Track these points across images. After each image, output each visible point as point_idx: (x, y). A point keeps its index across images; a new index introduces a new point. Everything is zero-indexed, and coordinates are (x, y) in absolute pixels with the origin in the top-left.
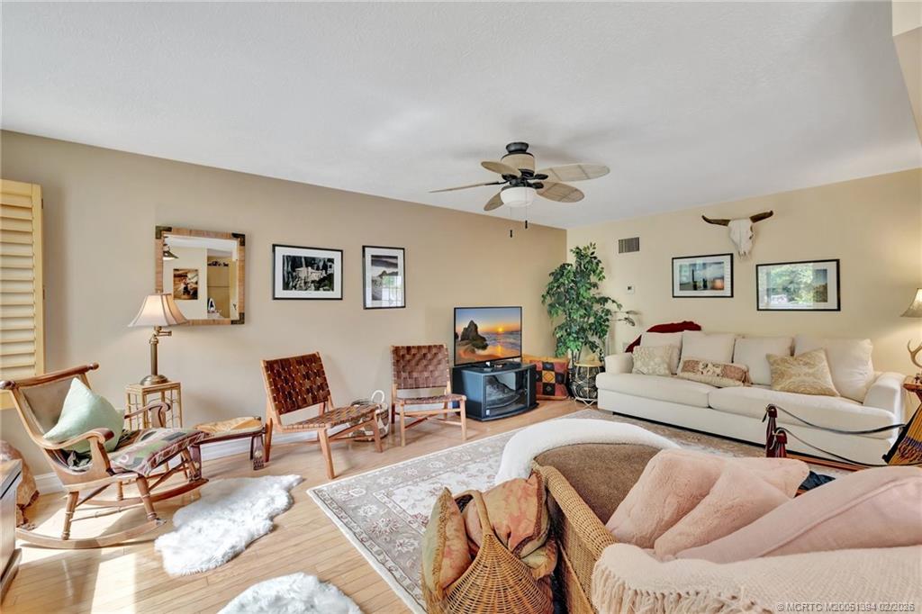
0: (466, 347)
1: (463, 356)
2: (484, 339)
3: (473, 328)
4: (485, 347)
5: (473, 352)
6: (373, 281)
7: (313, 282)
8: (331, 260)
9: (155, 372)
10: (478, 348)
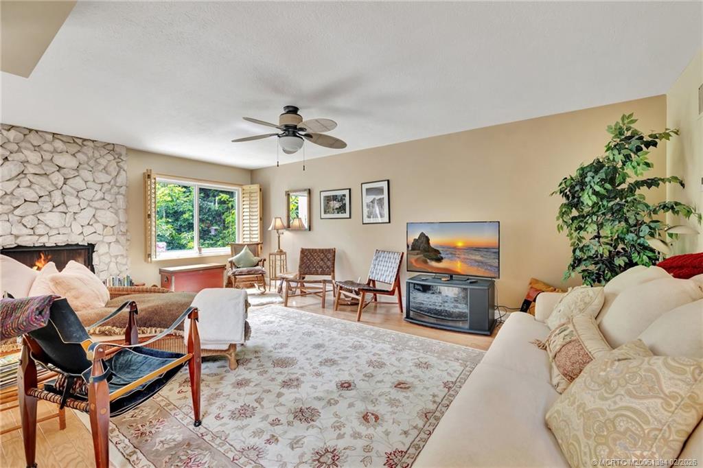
0: (418, 256)
1: (414, 264)
2: (437, 252)
3: (423, 239)
4: (439, 260)
5: (426, 262)
6: (367, 205)
7: (337, 209)
8: (344, 195)
9: (279, 248)
10: (432, 259)
